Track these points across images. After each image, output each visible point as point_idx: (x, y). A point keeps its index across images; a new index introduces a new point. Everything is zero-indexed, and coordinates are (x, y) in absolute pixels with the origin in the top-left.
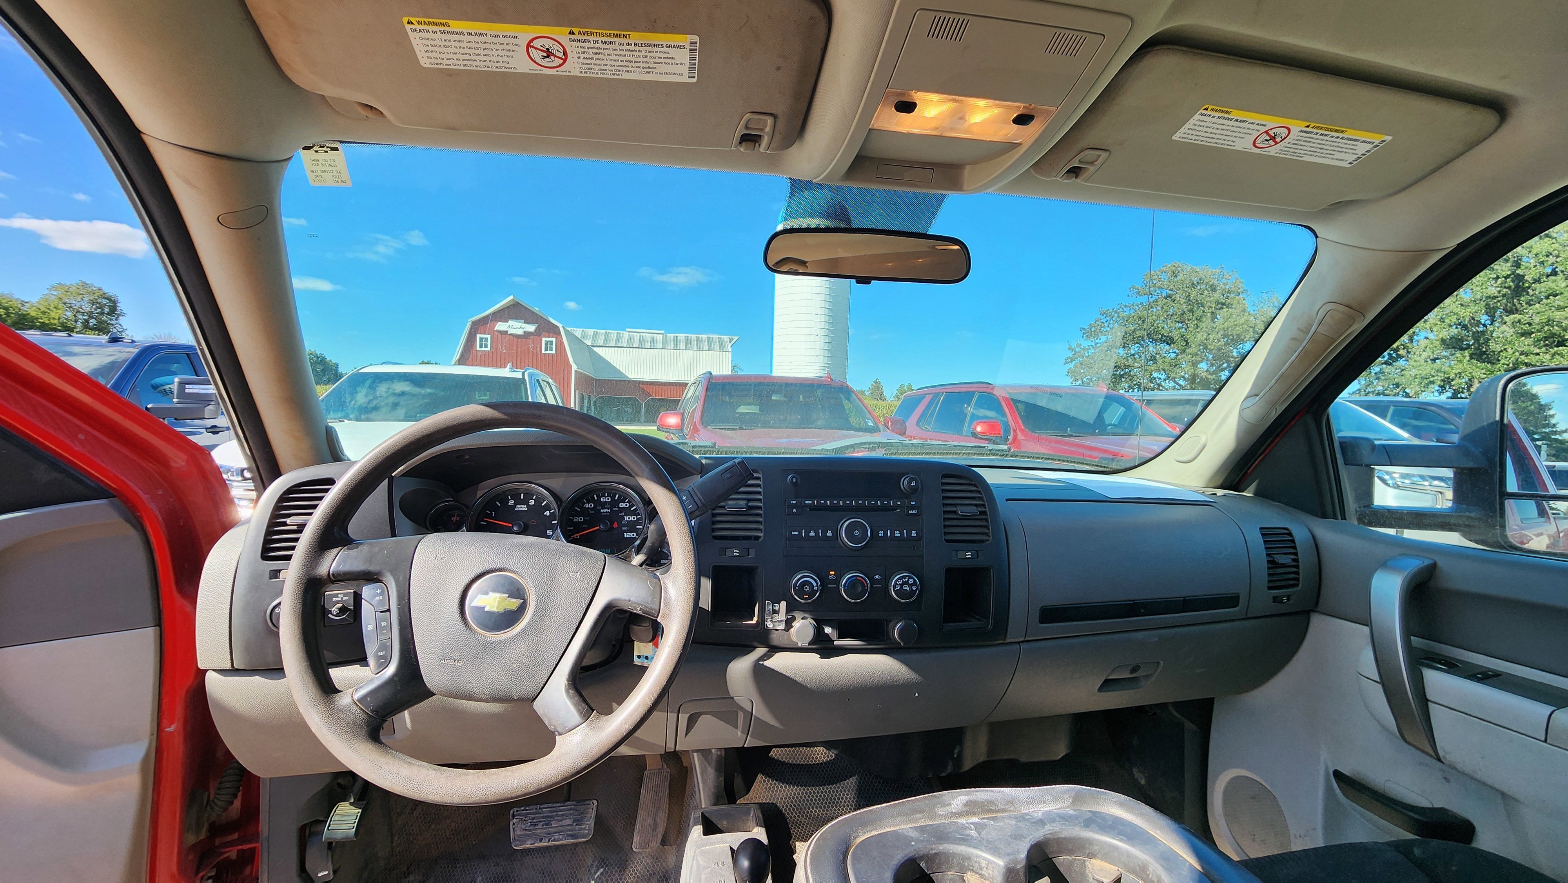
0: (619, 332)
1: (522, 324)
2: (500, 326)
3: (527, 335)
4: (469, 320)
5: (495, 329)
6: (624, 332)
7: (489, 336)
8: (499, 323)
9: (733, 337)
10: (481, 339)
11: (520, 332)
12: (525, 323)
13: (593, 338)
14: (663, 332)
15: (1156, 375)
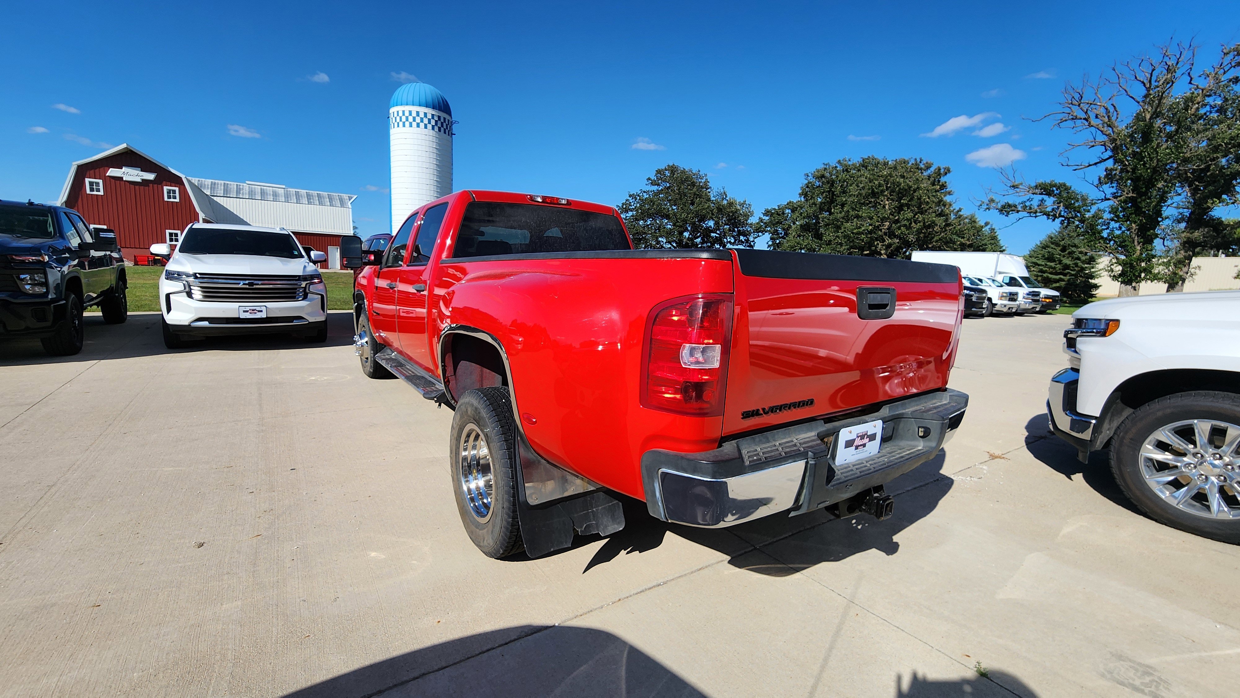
0: (238, 184)
1: (138, 172)
2: (112, 172)
3: (145, 182)
4: (74, 163)
5: (107, 175)
6: (245, 184)
7: (100, 181)
8: (111, 169)
9: (352, 196)
10: (91, 183)
11: (138, 179)
12: (142, 171)
13: (211, 188)
14: (284, 186)
15: (660, 239)
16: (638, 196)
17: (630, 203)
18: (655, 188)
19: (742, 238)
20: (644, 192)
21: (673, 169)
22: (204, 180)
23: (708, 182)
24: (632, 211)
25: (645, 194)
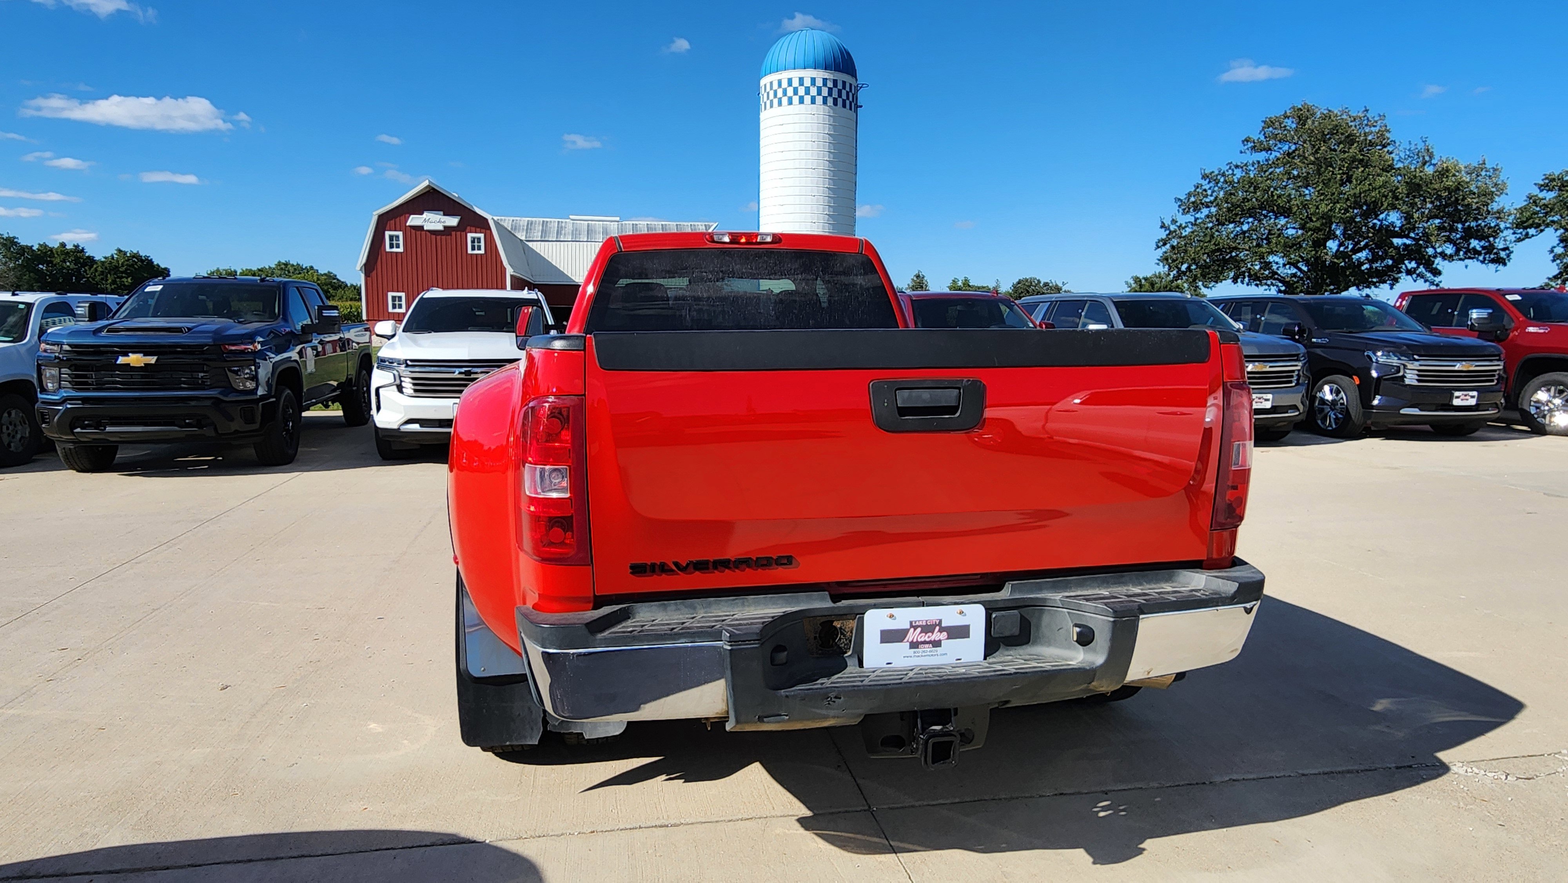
0: (560, 220)
2: (414, 220)
3: (447, 230)
4: (375, 213)
5: (408, 224)
6: (568, 220)
7: (400, 234)
8: (412, 216)
10: (391, 238)
11: (440, 227)
13: (527, 230)
14: (618, 219)
15: (1271, 258)
16: (1223, 175)
17: (1205, 190)
18: (1262, 156)
19: (1474, 243)
20: (1237, 167)
21: (1302, 116)
22: (518, 219)
23: (1388, 131)
24: (1208, 207)
25: (1237, 171)
